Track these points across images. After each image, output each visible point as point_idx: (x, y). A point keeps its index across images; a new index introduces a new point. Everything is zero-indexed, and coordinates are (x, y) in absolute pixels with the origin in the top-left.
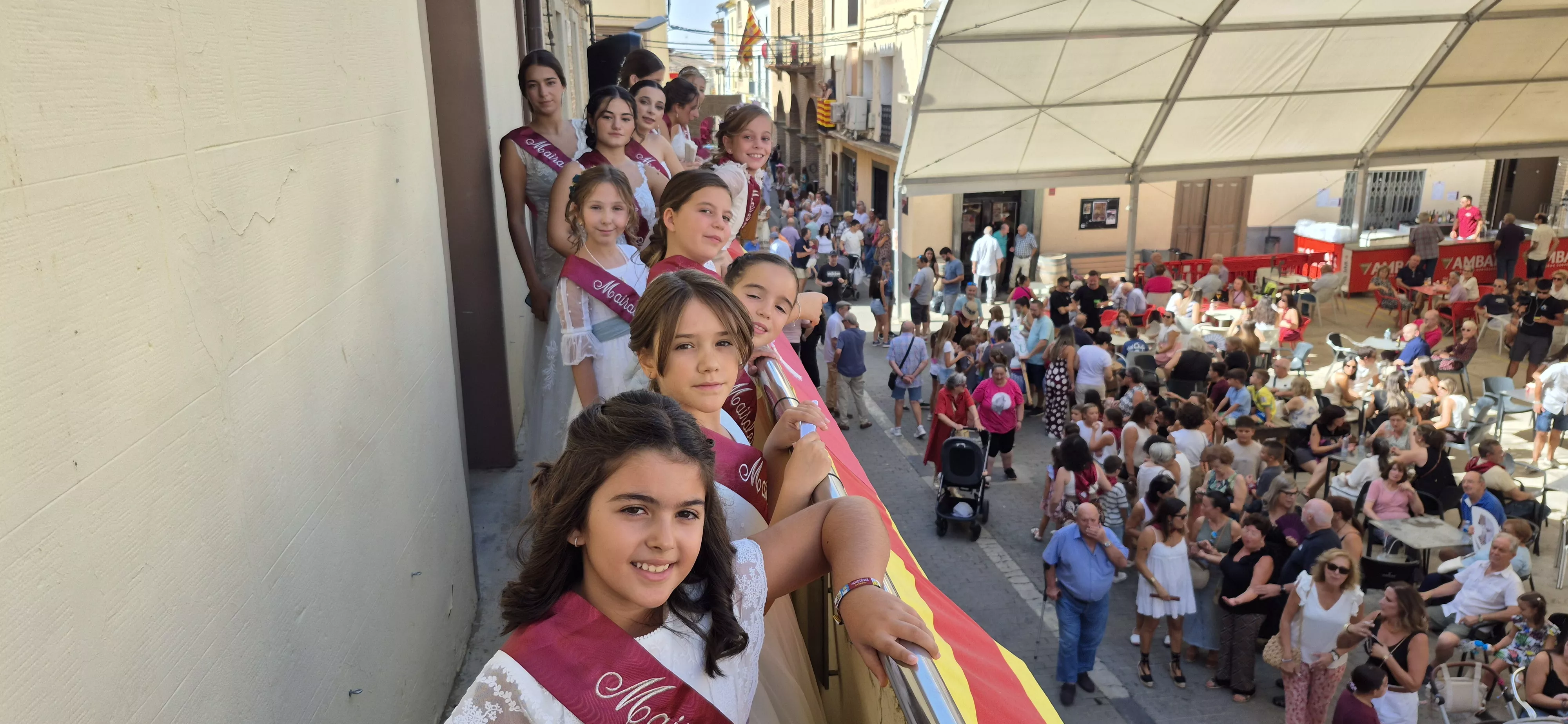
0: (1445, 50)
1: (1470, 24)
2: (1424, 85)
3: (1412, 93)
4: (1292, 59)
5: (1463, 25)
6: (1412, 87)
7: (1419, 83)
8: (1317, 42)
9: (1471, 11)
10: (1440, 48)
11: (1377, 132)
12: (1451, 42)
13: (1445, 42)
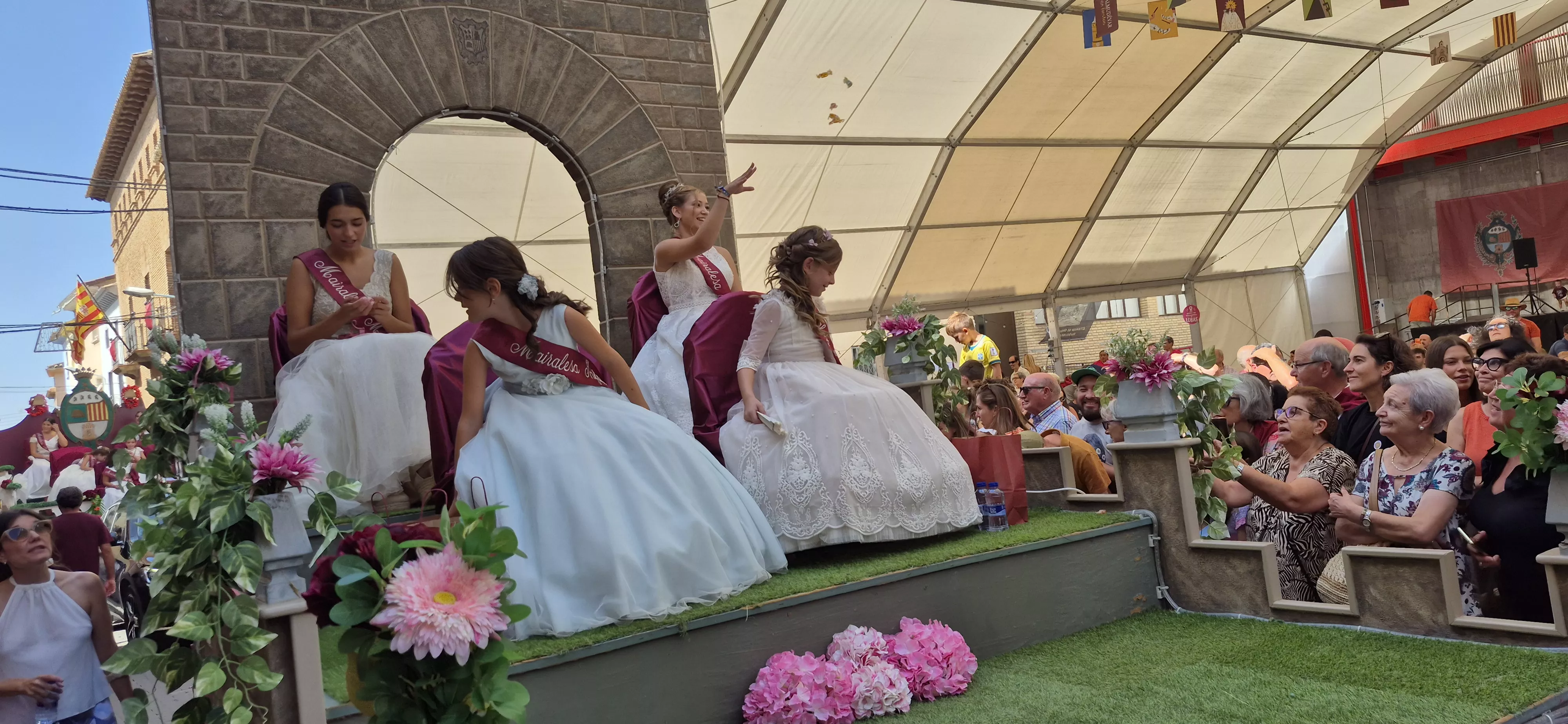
0: (934, 180)
1: (954, 148)
2: (919, 226)
3: (910, 234)
4: (795, 187)
5: (947, 151)
6: (908, 229)
7: (914, 224)
8: (816, 168)
9: (951, 134)
10: (928, 181)
11: (882, 285)
12: (938, 172)
13: (932, 173)
